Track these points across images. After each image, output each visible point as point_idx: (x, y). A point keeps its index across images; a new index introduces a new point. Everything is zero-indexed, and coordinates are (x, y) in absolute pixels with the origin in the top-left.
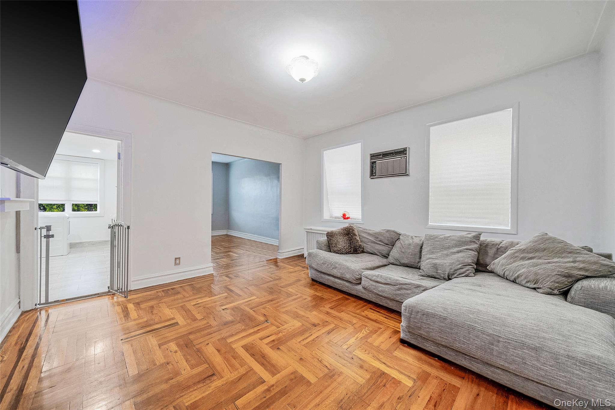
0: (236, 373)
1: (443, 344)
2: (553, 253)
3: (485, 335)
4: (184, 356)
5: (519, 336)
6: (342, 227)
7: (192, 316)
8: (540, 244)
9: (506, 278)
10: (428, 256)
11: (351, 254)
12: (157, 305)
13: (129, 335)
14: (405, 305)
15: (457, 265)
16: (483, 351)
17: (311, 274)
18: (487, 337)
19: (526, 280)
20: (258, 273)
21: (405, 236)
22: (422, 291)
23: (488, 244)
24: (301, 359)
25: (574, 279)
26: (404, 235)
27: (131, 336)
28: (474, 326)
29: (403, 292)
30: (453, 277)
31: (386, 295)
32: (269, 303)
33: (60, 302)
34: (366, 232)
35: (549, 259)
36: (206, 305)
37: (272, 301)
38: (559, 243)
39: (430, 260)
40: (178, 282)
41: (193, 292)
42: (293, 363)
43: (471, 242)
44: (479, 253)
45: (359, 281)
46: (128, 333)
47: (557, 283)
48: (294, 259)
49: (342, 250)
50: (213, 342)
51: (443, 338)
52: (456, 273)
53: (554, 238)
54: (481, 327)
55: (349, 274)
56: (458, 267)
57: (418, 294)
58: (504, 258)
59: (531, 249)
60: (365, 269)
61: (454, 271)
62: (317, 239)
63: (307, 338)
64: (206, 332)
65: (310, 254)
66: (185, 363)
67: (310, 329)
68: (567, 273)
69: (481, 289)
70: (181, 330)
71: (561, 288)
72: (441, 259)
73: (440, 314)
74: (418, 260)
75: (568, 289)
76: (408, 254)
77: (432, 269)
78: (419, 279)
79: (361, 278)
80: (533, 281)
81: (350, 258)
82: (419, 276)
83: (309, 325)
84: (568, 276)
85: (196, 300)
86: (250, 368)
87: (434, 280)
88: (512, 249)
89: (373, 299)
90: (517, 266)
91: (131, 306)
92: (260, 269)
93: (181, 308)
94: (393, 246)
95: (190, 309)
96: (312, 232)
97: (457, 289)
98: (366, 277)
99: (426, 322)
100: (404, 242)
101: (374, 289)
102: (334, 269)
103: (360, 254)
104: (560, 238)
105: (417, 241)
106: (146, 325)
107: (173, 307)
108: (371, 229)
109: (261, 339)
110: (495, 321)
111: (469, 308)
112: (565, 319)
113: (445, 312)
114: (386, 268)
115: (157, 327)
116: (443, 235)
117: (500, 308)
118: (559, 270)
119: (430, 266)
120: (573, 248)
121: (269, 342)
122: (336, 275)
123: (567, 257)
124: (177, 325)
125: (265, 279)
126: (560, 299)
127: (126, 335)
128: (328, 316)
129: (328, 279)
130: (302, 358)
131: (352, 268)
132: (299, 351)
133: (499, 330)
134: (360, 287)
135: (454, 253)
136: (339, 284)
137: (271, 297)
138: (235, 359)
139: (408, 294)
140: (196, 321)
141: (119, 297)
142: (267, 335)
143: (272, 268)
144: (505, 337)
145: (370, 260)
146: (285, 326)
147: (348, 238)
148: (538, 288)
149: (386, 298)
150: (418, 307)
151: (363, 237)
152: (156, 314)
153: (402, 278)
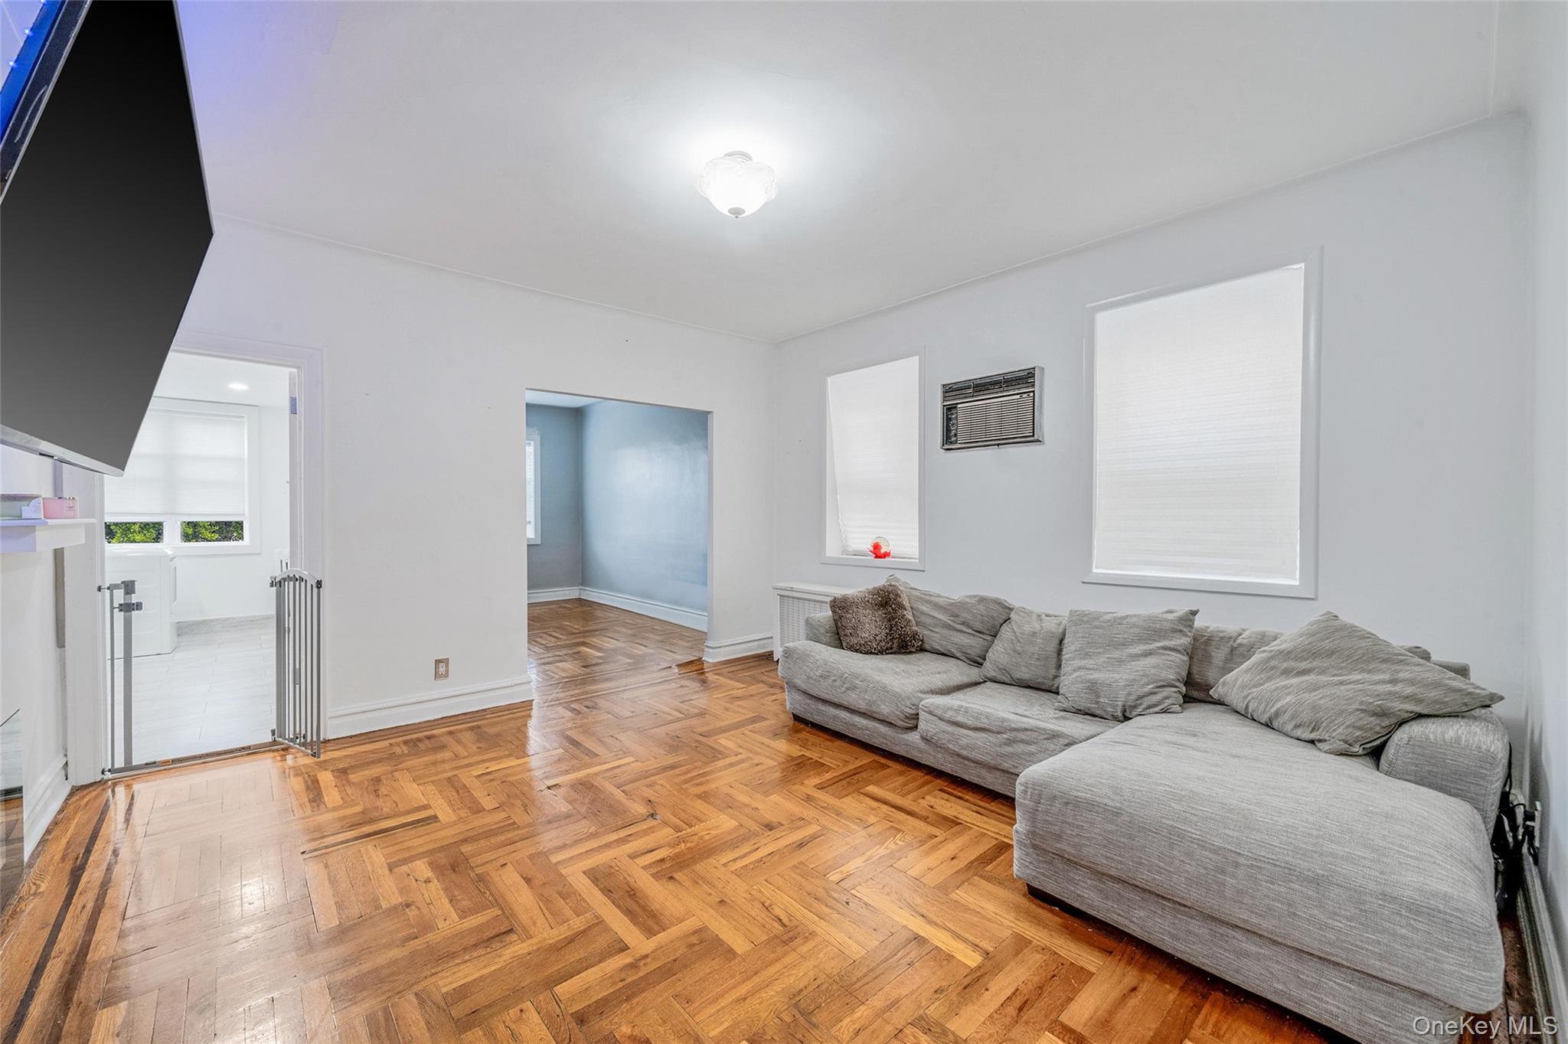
0: (564, 928)
1: (1112, 873)
2: (1350, 661)
3: (1206, 850)
4: (446, 890)
5: (1281, 850)
6: (871, 587)
7: (470, 803)
8: (1323, 640)
9: (1252, 716)
10: (1078, 663)
11: (891, 653)
12: (390, 775)
13: (321, 843)
14: (1023, 780)
15: (1143, 686)
16: (1203, 887)
17: (791, 704)
18: (1211, 856)
19: (1293, 723)
20: (648, 701)
21: (1022, 614)
22: (1063, 747)
23: (1211, 636)
24: (722, 901)
25: (1394, 720)
26: (1022, 611)
27: (325, 845)
28: (1182, 830)
29: (1019, 748)
30: (1134, 713)
31: (979, 757)
32: (665, 774)
33: (159, 766)
34: (929, 602)
35: (1342, 675)
36: (508, 775)
37: (672, 767)
38: (1361, 639)
39: (1082, 674)
40: (443, 721)
41: (480, 745)
42: (701, 910)
43: (1174, 631)
44: (1191, 658)
45: (912, 722)
46: (317, 839)
47: (1359, 728)
48: (747, 665)
49: (870, 643)
50: (517, 861)
51: (1112, 859)
52: (1141, 704)
53: (1351, 628)
54: (1198, 833)
55: (887, 704)
56: (1145, 690)
57: (1053, 753)
58: (1247, 671)
59: (1303, 652)
60: (928, 692)
61: (1137, 700)
62: (806, 616)
63: (744, 856)
64: (502, 838)
65: (788, 653)
66: (448, 905)
67: (756, 835)
68: (1379, 706)
69: (1198, 742)
70: (442, 834)
71: (1366, 741)
72: (1108, 671)
73: (1105, 801)
74: (1053, 672)
75: (1381, 743)
76: (1030, 657)
77: (1085, 693)
78: (1057, 718)
79: (918, 714)
80: (1309, 726)
81: (891, 665)
82: (1057, 711)
83: (755, 827)
84: (1382, 714)
85: (485, 765)
86: (598, 918)
87: (1092, 720)
88: (1264, 651)
89: (948, 767)
90: (1275, 690)
91: (326, 778)
92: (656, 688)
93: (445, 783)
94: (995, 637)
95: (468, 786)
96: (793, 598)
97: (1143, 743)
98: (931, 713)
99: (1073, 821)
100: (1019, 627)
101: (949, 741)
102: (849, 692)
103: (914, 655)
104: (1364, 628)
105: (1050, 625)
106: (361, 821)
107: (429, 780)
108: (942, 594)
109: (633, 856)
110: (1228, 818)
111: (1170, 787)
112: (1377, 810)
113: (1117, 798)
114: (978, 689)
115: (388, 826)
116: (1110, 613)
117: (1239, 786)
118: (1363, 699)
119: (1080, 686)
120: (1390, 650)
121: (650, 864)
122: (854, 706)
123: (1379, 670)
124: (436, 822)
125: (662, 714)
126: (1367, 766)
127: (313, 843)
128: (807, 805)
129: (835, 717)
130: (725, 899)
131: (895, 689)
132: (720, 885)
133: (1238, 839)
134: (914, 737)
135: (1137, 657)
136: (863, 730)
137: (671, 760)
138: (563, 899)
139: (1031, 754)
140: (481, 814)
141: (298, 755)
142: (650, 847)
143: (686, 686)
144: (1250, 854)
145: (939, 670)
146: (697, 826)
147: (884, 615)
148: (1320, 741)
149: (977, 763)
150: (1054, 785)
151: (922, 613)
152: (386, 795)
153: (1017, 714)
